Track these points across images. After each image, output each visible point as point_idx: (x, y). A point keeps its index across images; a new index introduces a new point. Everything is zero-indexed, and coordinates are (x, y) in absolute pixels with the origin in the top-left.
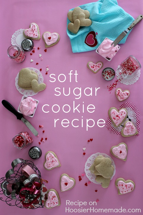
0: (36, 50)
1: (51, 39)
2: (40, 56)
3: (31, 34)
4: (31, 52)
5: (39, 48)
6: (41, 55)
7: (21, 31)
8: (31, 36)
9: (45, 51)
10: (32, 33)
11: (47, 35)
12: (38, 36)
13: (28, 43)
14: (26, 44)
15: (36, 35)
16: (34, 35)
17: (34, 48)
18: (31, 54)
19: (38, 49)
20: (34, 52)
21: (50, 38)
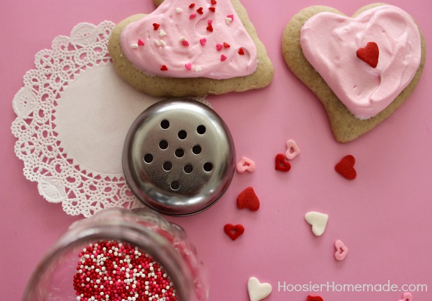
0: (265, 184)
1: (384, 62)
2: (318, 230)
3: (194, 48)
4: (228, 213)
5: (290, 155)
6: (326, 216)
7: (89, 45)
8: (199, 68)
9: (346, 169)
10: (201, 33)
11: (340, 30)
12: (254, 54)
13: (194, 136)
14: (180, 152)
15: (235, 47)
16: (228, 53)
17: (241, 167)
18: (234, 232)
19: (282, 165)
20: (248, 202)
21: (369, 55)
